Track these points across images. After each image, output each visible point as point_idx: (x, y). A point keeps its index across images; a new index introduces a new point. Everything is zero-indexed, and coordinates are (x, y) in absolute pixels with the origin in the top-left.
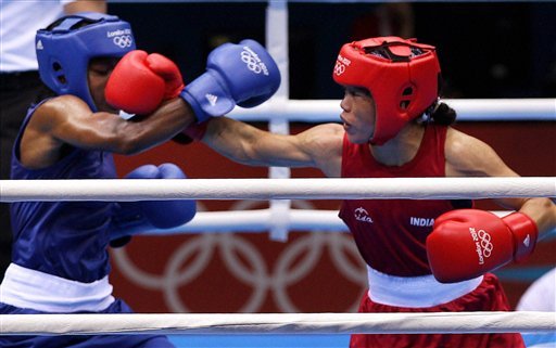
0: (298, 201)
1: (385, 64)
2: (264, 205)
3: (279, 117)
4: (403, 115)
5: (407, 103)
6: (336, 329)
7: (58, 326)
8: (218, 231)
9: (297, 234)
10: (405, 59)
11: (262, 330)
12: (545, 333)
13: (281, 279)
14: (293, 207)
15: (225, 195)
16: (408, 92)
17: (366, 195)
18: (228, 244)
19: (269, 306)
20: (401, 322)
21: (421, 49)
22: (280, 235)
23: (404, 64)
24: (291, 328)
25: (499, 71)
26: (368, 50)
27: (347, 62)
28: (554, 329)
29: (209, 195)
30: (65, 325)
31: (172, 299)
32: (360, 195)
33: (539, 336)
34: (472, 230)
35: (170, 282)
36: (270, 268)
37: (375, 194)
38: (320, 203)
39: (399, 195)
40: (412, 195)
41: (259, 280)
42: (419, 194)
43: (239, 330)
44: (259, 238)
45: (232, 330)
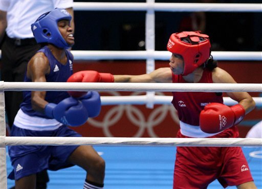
0: (158, 92)
1: (189, 46)
2: (144, 94)
3: (150, 58)
4: (195, 65)
5: (197, 60)
6: (173, 144)
7: (60, 142)
8: (125, 104)
9: (157, 106)
10: (197, 43)
11: (143, 144)
12: (257, 147)
13: (151, 124)
14: (156, 94)
15: (128, 89)
16: (198, 56)
17: (186, 90)
18: (129, 110)
19: (146, 135)
20: (199, 142)
21: (203, 38)
22: (151, 106)
23: (196, 45)
24: (154, 144)
25: (240, 40)
26: (182, 39)
27: (173, 44)
28: (261, 145)
29: (122, 89)
30: (62, 142)
31: (106, 131)
32: (183, 90)
33: (255, 148)
34: (220, 116)
35: (106, 124)
36: (146, 119)
37: (189, 90)
38: (166, 93)
39: (199, 90)
40: (205, 90)
41: (142, 124)
42: (207, 90)
43: (133, 144)
44: (142, 107)
45: (130, 144)
